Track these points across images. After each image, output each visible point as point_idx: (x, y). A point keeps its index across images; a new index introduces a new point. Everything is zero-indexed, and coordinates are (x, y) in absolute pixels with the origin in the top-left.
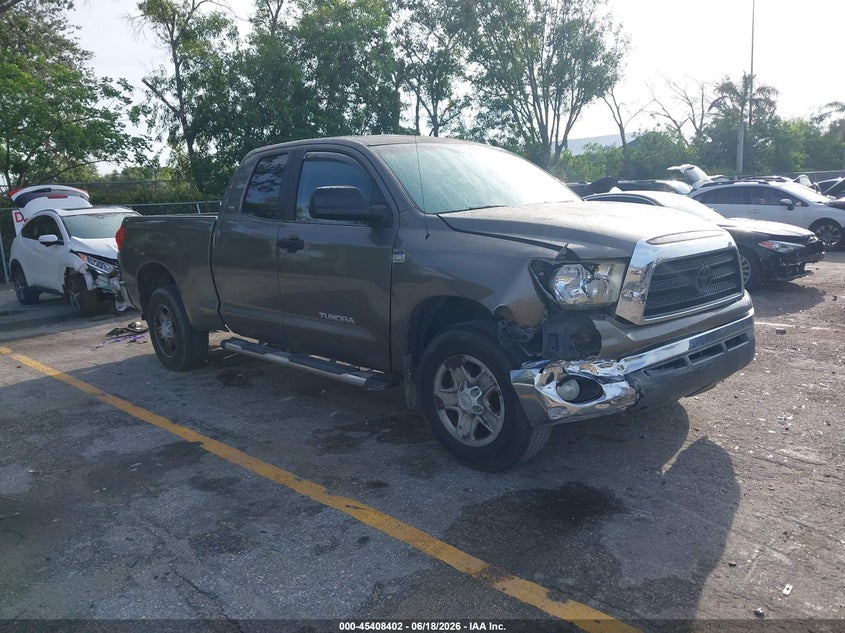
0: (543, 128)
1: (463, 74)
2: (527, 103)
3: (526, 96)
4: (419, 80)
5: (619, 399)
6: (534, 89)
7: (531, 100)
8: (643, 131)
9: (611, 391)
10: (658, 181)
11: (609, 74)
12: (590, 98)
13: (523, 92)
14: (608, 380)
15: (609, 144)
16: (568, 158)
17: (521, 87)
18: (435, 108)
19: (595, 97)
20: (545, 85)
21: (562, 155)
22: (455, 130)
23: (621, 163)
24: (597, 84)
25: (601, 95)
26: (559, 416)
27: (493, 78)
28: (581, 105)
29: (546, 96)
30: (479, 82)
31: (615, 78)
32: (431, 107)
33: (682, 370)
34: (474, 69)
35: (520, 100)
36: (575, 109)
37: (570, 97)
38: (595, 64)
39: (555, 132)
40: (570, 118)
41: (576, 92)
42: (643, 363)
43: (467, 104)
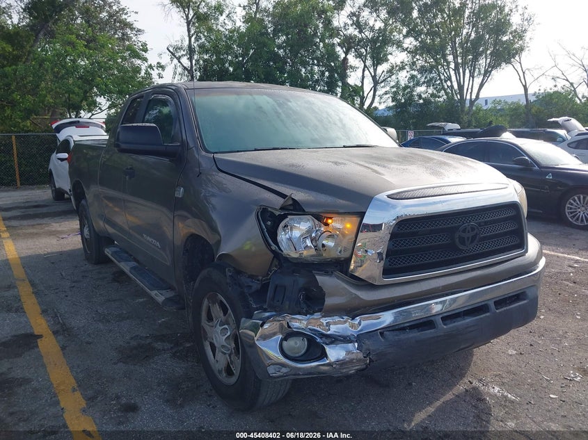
0: (461, 87)
1: (401, 46)
2: (448, 68)
3: (448, 63)
4: (366, 50)
5: (342, 363)
6: (455, 57)
7: (452, 65)
8: (542, 91)
9: (335, 354)
10: (549, 130)
11: (517, 46)
12: (500, 65)
13: (446, 60)
14: (335, 340)
15: (516, 100)
16: (479, 110)
17: (444, 56)
18: (375, 70)
19: (503, 65)
20: (464, 55)
21: (474, 108)
22: (393, 87)
23: (523, 115)
24: (505, 54)
25: (508, 62)
26: (279, 374)
27: (423, 49)
28: (492, 70)
29: (464, 64)
30: (413, 52)
31: (522, 49)
32: (372, 70)
33: (429, 333)
34: (410, 42)
35: (443, 66)
36: (487, 73)
37: (484, 64)
38: (505, 38)
39: (470, 90)
40: (483, 80)
41: (488, 60)
42: (380, 323)
43: (402, 68)
